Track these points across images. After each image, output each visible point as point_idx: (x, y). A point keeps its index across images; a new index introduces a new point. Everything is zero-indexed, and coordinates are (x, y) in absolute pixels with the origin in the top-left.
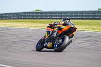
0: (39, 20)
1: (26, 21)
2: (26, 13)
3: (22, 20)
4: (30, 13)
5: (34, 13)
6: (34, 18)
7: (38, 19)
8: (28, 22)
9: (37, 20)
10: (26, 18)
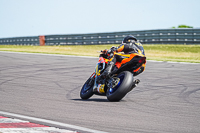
0: (185, 45)
1: (159, 48)
2: (159, 31)
3: (153, 45)
4: (168, 31)
5: (176, 31)
6: (176, 42)
7: (183, 43)
8: (163, 49)
9: (181, 46)
10: (160, 42)
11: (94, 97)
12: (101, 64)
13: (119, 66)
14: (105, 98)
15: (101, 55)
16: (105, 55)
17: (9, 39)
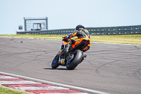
11: (60, 67)
12: (63, 46)
13: (73, 47)
14: (65, 67)
15: (63, 40)
16: (65, 40)
17: (56, 30)
